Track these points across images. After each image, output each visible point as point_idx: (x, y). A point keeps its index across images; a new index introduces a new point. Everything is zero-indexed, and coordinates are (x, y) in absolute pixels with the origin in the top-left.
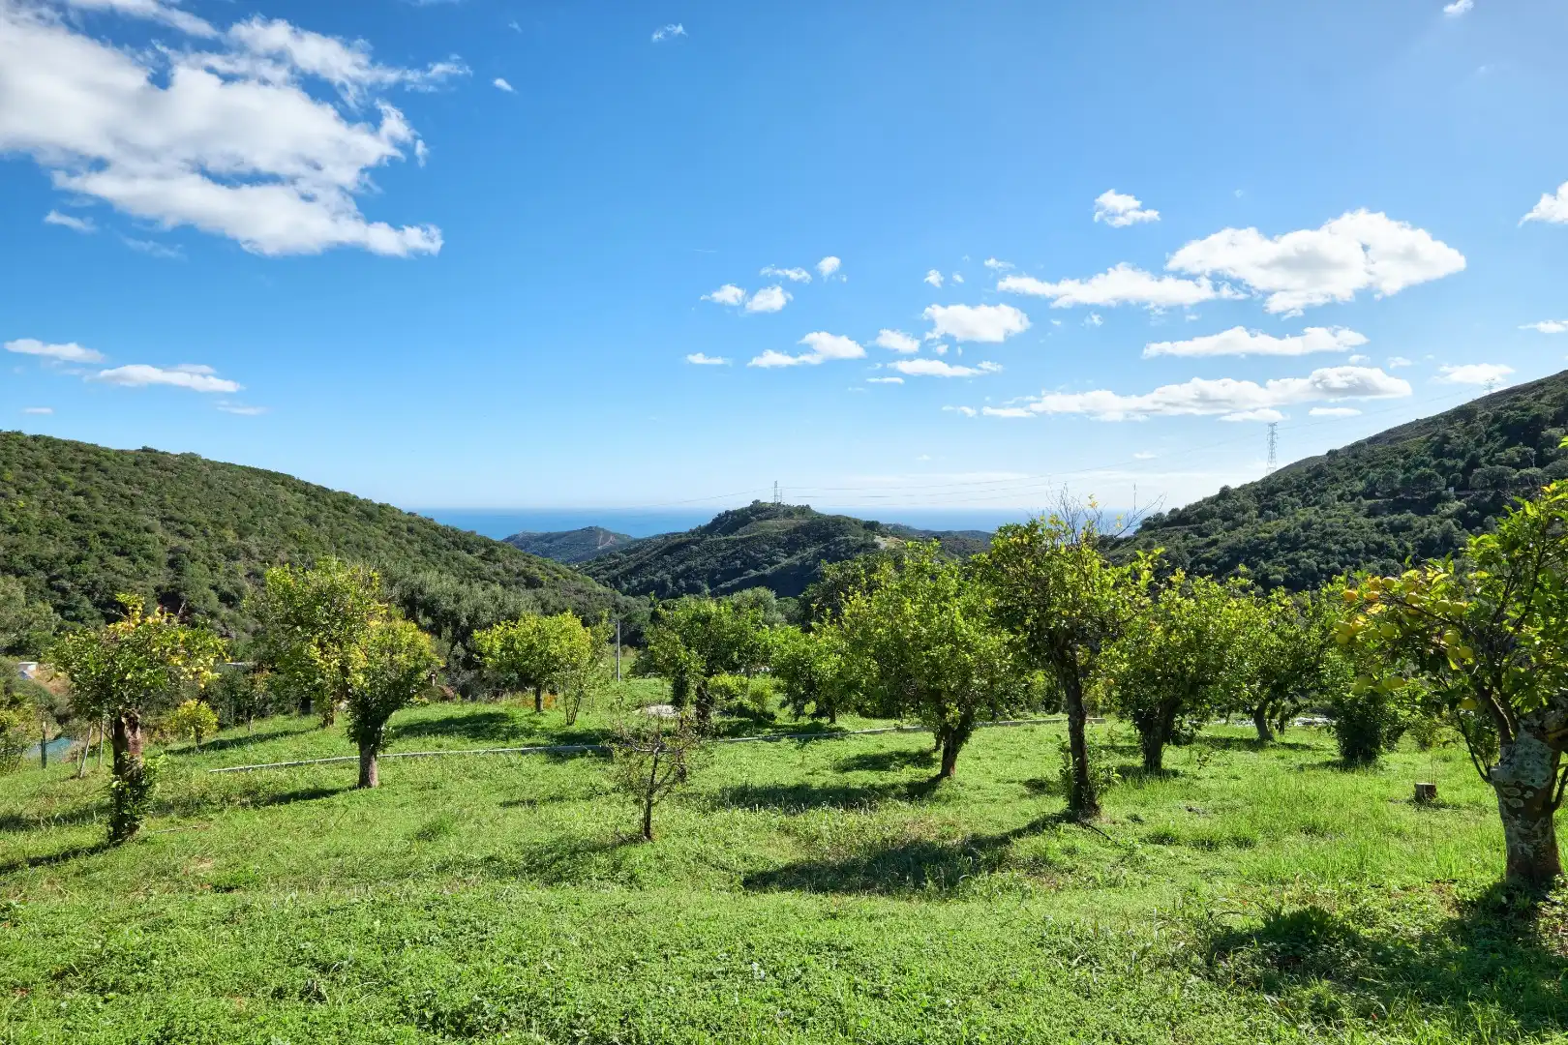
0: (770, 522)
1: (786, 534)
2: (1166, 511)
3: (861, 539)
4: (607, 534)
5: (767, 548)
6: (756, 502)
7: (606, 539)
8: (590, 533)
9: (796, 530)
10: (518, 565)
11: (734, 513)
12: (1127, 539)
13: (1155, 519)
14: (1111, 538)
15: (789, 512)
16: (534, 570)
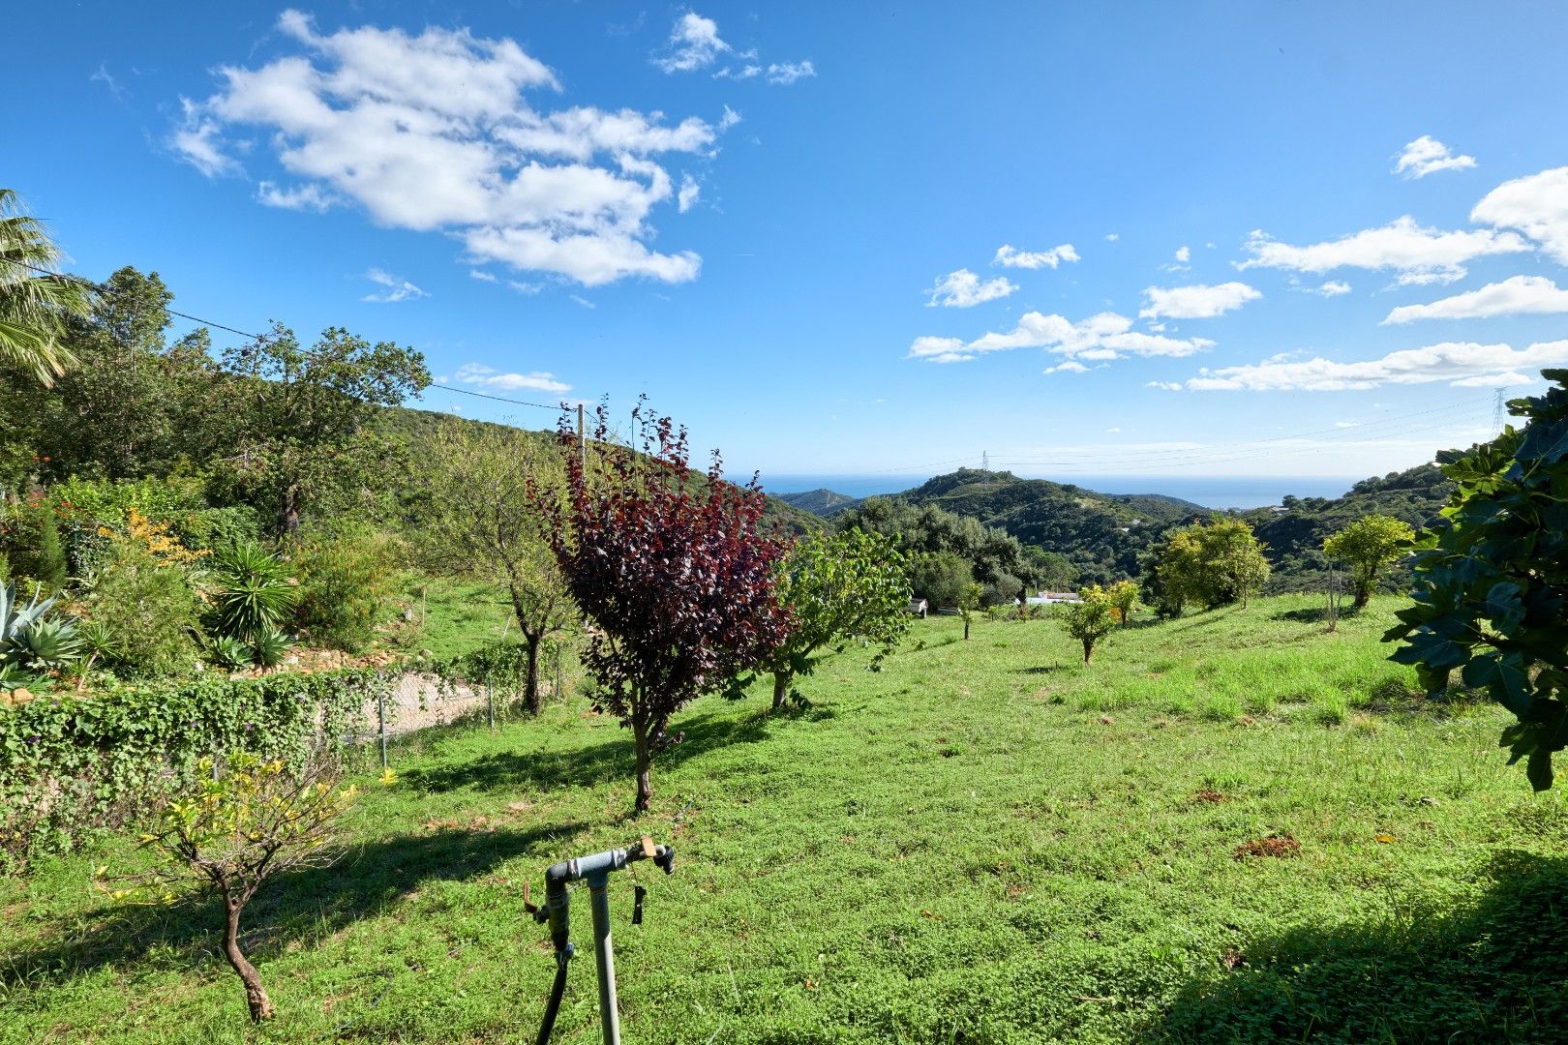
0: (979, 485)
1: (993, 495)
2: (1382, 476)
3: (1063, 499)
4: (833, 495)
5: (977, 506)
6: (962, 469)
7: (832, 498)
8: (820, 494)
9: (1002, 492)
10: (789, 517)
11: (944, 478)
12: (1337, 502)
13: (1369, 483)
14: (1321, 500)
15: (993, 478)
16: (800, 520)
